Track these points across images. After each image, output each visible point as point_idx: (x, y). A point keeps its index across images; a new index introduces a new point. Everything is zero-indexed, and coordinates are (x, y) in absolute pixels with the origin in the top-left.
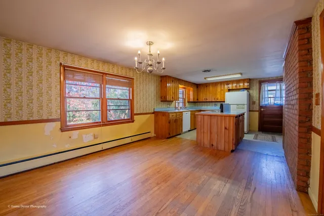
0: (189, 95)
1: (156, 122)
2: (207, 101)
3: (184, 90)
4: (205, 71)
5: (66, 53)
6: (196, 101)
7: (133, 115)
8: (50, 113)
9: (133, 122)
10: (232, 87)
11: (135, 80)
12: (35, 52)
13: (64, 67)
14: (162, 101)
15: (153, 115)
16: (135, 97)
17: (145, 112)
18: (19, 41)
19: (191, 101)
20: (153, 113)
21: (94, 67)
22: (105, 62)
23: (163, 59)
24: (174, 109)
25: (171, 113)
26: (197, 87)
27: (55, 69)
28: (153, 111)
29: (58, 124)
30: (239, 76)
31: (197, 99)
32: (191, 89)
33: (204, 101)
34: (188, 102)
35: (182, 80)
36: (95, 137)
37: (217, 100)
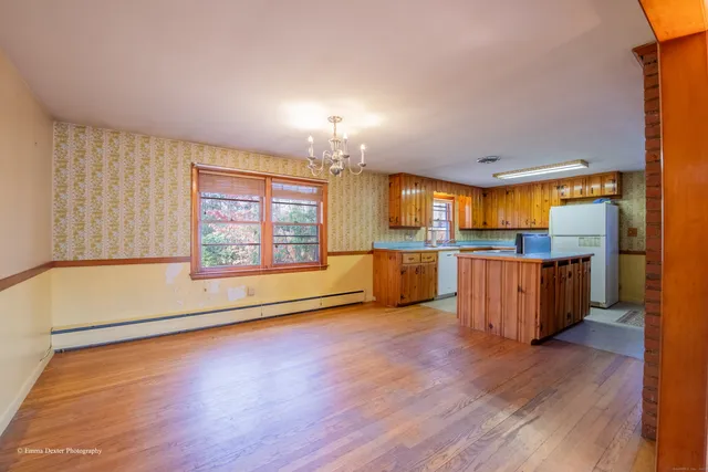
0: (462, 213)
1: (377, 270)
2: (508, 227)
3: (450, 202)
4: (484, 161)
5: (201, 145)
6: (482, 227)
7: (325, 254)
8: (175, 248)
9: (325, 267)
10: (572, 193)
11: (330, 187)
12: (152, 147)
13: (198, 169)
14: (391, 228)
15: (371, 256)
16: (329, 219)
17: (351, 249)
18: (131, 133)
19: (467, 227)
20: (371, 252)
21: (250, 165)
22: (270, 155)
23: (363, 147)
24: (422, 244)
25: (407, 253)
26: (485, 195)
27: (183, 173)
28: (370, 249)
29: (186, 267)
30: (579, 167)
31: (485, 223)
32: (469, 199)
33: (500, 226)
34: (461, 229)
35: (442, 181)
36: (250, 294)
37: (533, 226)
